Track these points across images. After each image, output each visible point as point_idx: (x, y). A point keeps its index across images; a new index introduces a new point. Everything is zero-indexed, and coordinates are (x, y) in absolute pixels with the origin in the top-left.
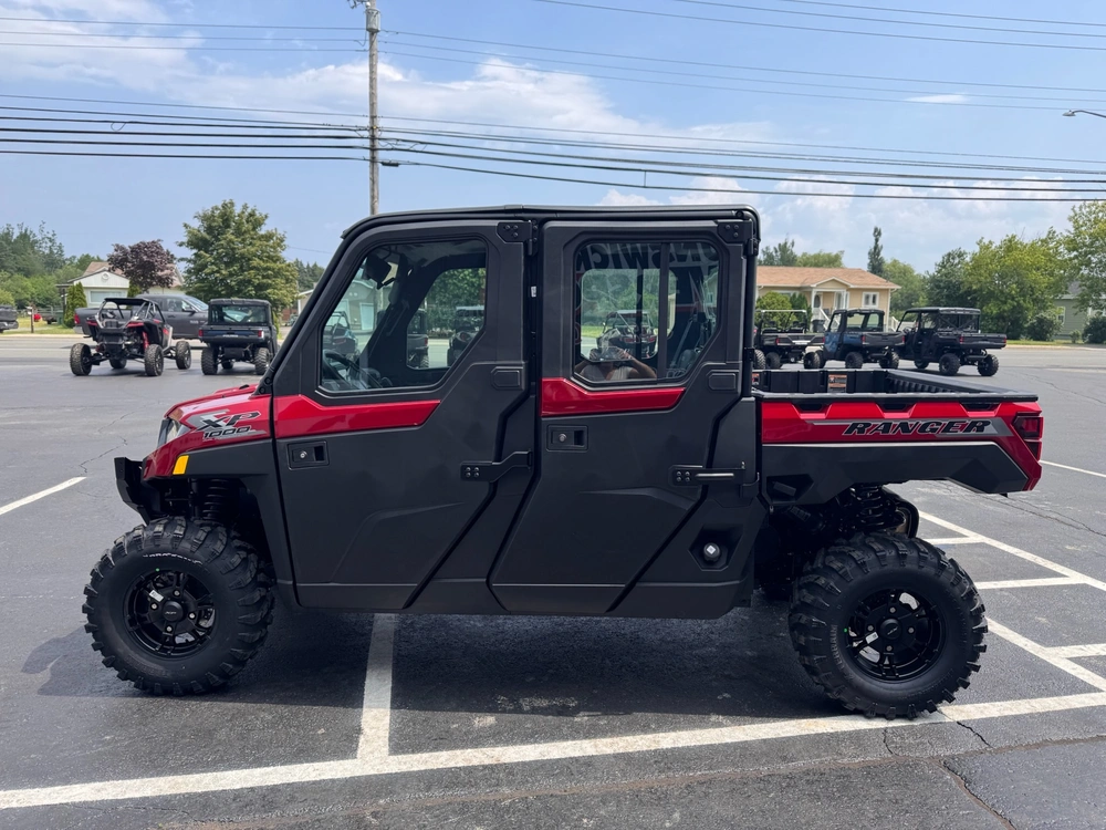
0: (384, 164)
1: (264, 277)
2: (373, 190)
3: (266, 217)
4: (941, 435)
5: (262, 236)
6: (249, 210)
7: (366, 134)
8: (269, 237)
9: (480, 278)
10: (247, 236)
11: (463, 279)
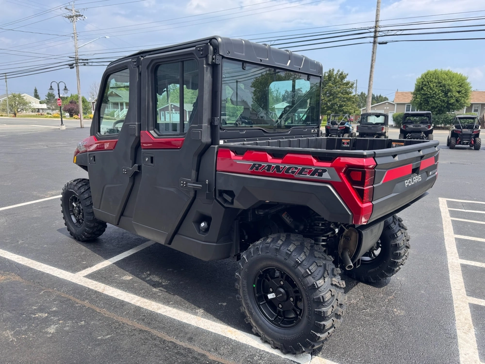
0: (380, 43)
1: (342, 101)
2: (373, 57)
3: (347, 75)
4: (297, 176)
5: (345, 83)
6: (340, 72)
7: (373, 30)
8: (347, 84)
9: (448, 97)
10: (337, 84)
11: (438, 98)
